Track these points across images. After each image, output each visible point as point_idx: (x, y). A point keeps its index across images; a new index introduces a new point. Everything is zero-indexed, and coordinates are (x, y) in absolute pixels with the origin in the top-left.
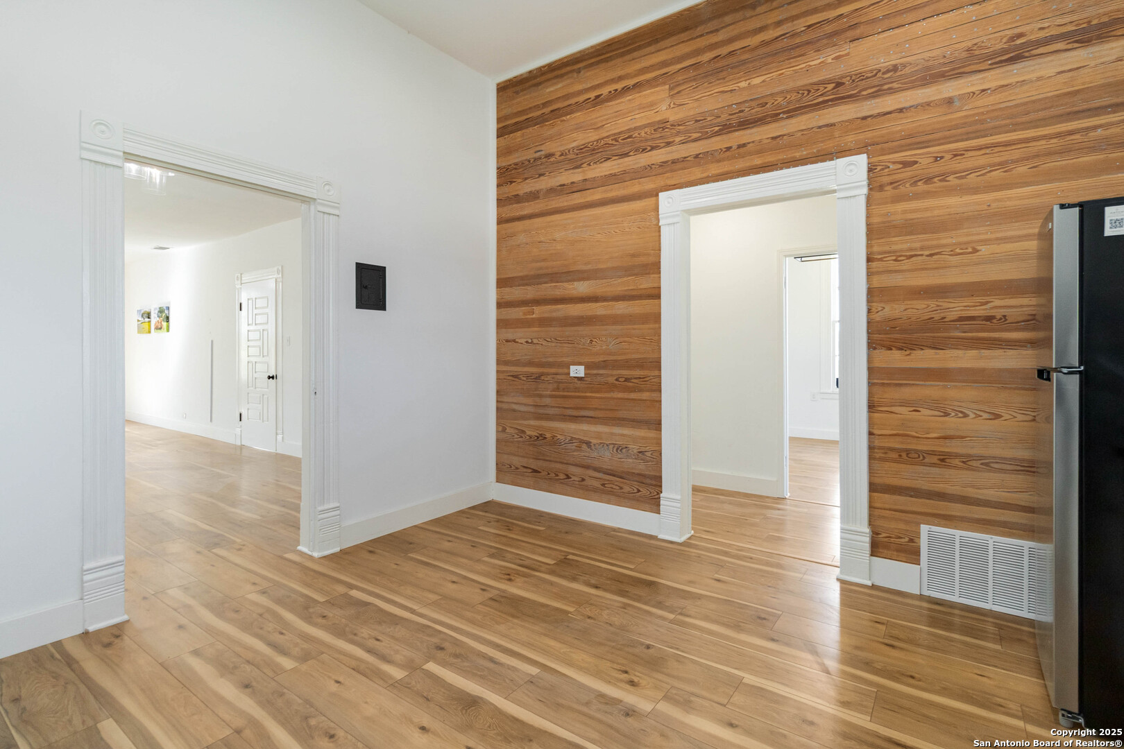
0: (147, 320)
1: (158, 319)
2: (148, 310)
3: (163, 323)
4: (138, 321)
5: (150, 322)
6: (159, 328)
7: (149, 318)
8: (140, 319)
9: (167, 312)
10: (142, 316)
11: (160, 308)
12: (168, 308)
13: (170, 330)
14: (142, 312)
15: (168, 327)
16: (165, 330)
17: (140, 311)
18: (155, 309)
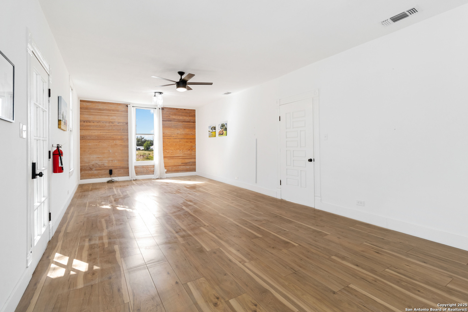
0: (214, 131)
1: (221, 130)
2: (214, 126)
3: (223, 131)
4: (209, 131)
5: (215, 131)
6: (221, 134)
7: (215, 130)
8: (211, 131)
9: (226, 126)
10: (211, 129)
11: (222, 124)
12: (226, 124)
13: (227, 135)
14: (212, 127)
15: (226, 133)
16: (225, 135)
17: (210, 126)
18: (219, 125)
